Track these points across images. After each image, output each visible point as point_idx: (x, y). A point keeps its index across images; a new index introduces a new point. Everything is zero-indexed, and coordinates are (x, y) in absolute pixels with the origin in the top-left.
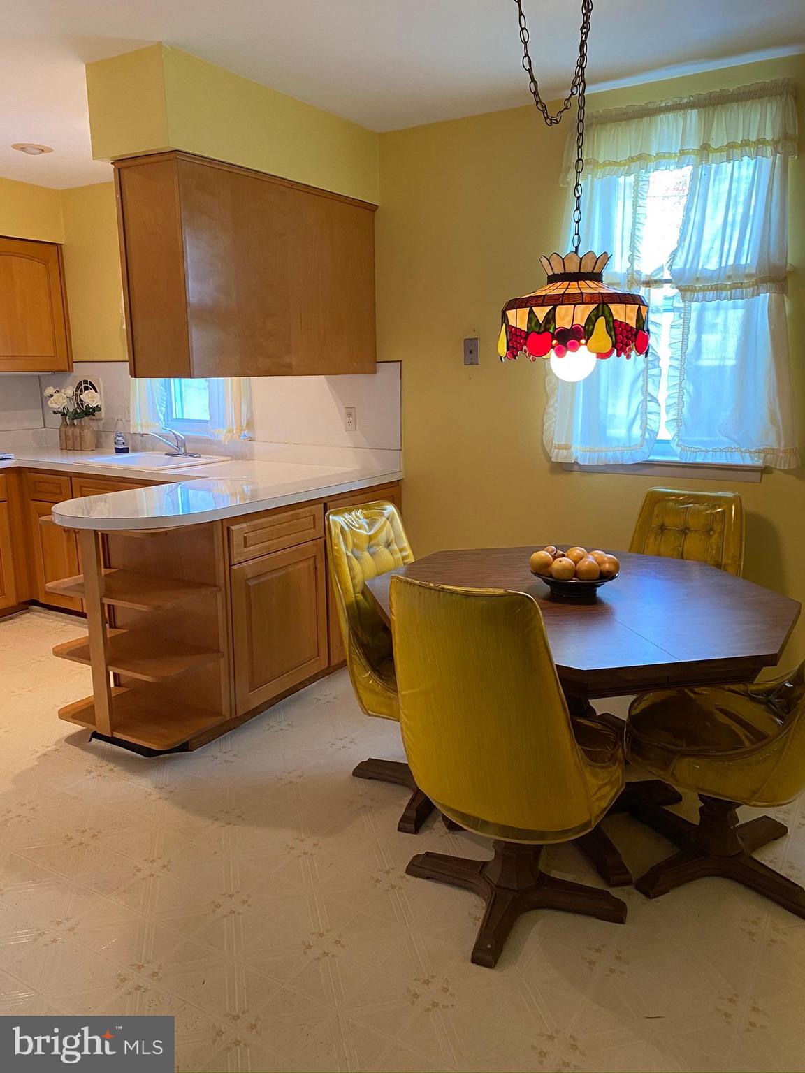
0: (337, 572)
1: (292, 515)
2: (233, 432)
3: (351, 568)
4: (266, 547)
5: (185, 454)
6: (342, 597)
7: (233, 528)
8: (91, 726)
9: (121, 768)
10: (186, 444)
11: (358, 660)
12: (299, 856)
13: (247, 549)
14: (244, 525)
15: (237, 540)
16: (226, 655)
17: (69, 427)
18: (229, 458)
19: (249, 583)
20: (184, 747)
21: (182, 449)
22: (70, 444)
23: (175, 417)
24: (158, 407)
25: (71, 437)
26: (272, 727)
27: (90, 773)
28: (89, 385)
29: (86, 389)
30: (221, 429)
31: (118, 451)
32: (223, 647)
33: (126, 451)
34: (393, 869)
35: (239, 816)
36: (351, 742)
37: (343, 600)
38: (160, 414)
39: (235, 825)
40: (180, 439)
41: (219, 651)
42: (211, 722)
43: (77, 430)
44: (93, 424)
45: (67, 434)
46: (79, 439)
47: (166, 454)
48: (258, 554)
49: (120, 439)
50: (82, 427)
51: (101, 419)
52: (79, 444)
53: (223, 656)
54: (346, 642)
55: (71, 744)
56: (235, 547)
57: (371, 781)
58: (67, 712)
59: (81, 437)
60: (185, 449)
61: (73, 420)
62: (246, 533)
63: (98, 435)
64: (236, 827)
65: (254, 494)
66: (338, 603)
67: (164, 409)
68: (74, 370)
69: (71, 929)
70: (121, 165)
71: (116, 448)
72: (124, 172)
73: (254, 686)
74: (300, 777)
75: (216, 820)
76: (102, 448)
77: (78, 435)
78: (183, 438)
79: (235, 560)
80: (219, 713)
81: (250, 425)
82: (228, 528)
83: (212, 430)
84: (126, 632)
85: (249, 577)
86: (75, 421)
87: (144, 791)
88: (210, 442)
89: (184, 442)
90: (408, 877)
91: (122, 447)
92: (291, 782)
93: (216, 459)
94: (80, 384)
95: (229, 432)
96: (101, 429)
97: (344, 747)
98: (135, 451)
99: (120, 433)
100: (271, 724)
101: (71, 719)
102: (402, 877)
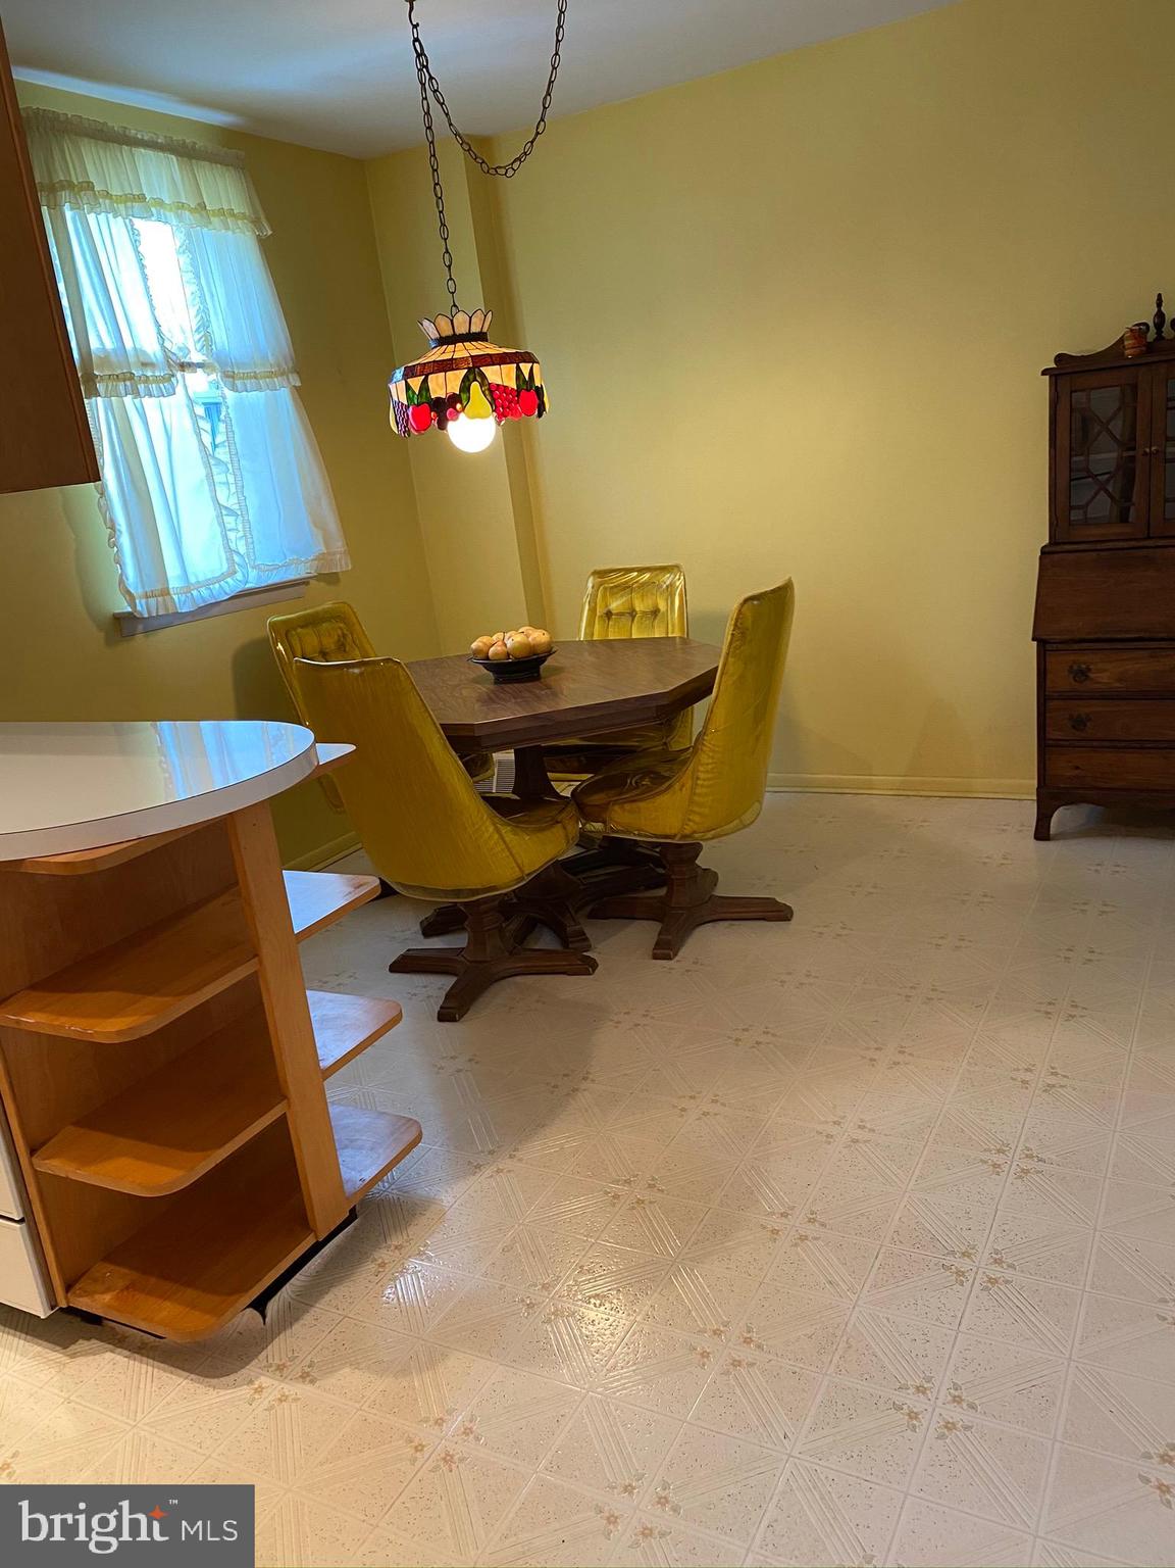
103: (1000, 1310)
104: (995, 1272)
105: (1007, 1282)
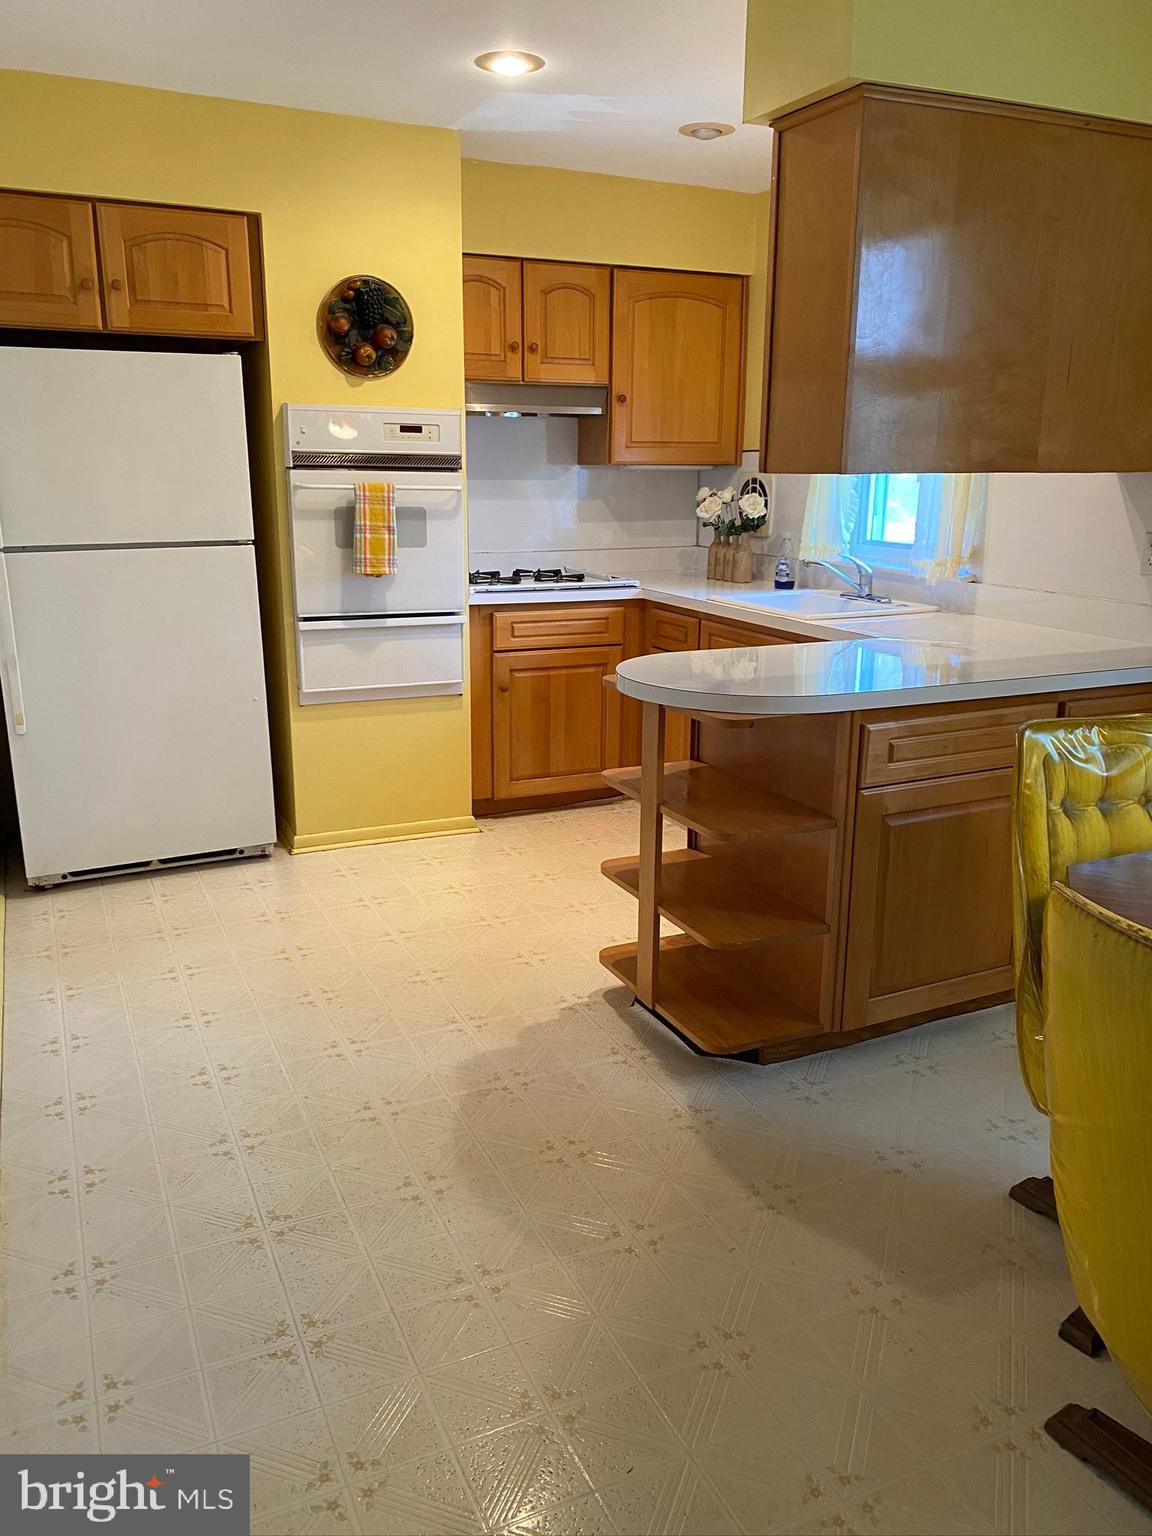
0: (1022, 839)
1: (987, 717)
2: (945, 565)
3: (1052, 834)
4: (929, 767)
5: (870, 597)
6: (1024, 885)
7: (871, 727)
8: (631, 985)
9: (656, 1060)
10: (874, 581)
11: (1033, 1007)
12: (862, 1312)
13: (893, 766)
14: (892, 725)
15: (876, 748)
16: (834, 929)
17: (721, 547)
18: (933, 608)
19: (888, 821)
20: (752, 1056)
21: (866, 590)
22: (721, 573)
23: (868, 538)
24: (843, 521)
25: (722, 560)
26: (902, 1062)
27: (615, 1053)
28: (758, 486)
29: (754, 490)
30: (927, 561)
31: (779, 585)
32: (831, 916)
33: (789, 585)
34: (1021, 1409)
35: (791, 1201)
36: (1029, 1133)
37: (1024, 891)
38: (844, 531)
39: (779, 1213)
40: (864, 573)
41: (823, 921)
42: (798, 1029)
43: (731, 552)
44: (753, 542)
45: (719, 556)
46: (731, 563)
47: (842, 595)
48: (913, 775)
49: (784, 567)
50: (738, 547)
51: (766, 537)
52: (730, 572)
53: (829, 931)
54: (1018, 964)
55: (610, 1004)
56: (869, 759)
57: (1040, 1217)
58: (611, 956)
59: (735, 562)
60: (870, 589)
61: (728, 536)
62: (893, 739)
63: (760, 559)
64: (781, 1217)
65: (966, 671)
66: (1016, 893)
67: (852, 525)
68: (743, 462)
69: (497, 1290)
70: (784, 123)
71: (776, 582)
72: (787, 136)
73: (878, 990)
74: (915, 1165)
75: (754, 1193)
76: (763, 579)
77: (731, 558)
78: (870, 571)
79: (867, 781)
80: (815, 1020)
81: (977, 555)
82: (862, 728)
83: (914, 561)
84: (707, 859)
85: (889, 812)
86: (731, 538)
87: (674, 1107)
88: (910, 580)
89: (870, 580)
90: (1046, 1439)
91: (784, 580)
92: (898, 1171)
93: (914, 607)
94: (747, 484)
95: (939, 565)
96: (765, 552)
97: (1012, 1138)
98: (803, 586)
99: (785, 559)
100: (902, 1057)
101: (611, 967)
102: (1034, 1435)
103: (231, 1210)
104: (251, 1233)
105: (238, 1230)
